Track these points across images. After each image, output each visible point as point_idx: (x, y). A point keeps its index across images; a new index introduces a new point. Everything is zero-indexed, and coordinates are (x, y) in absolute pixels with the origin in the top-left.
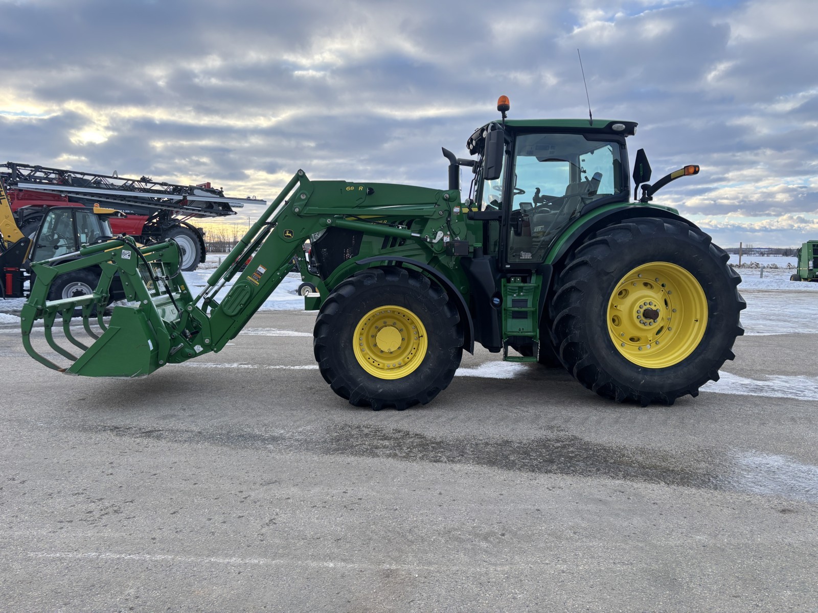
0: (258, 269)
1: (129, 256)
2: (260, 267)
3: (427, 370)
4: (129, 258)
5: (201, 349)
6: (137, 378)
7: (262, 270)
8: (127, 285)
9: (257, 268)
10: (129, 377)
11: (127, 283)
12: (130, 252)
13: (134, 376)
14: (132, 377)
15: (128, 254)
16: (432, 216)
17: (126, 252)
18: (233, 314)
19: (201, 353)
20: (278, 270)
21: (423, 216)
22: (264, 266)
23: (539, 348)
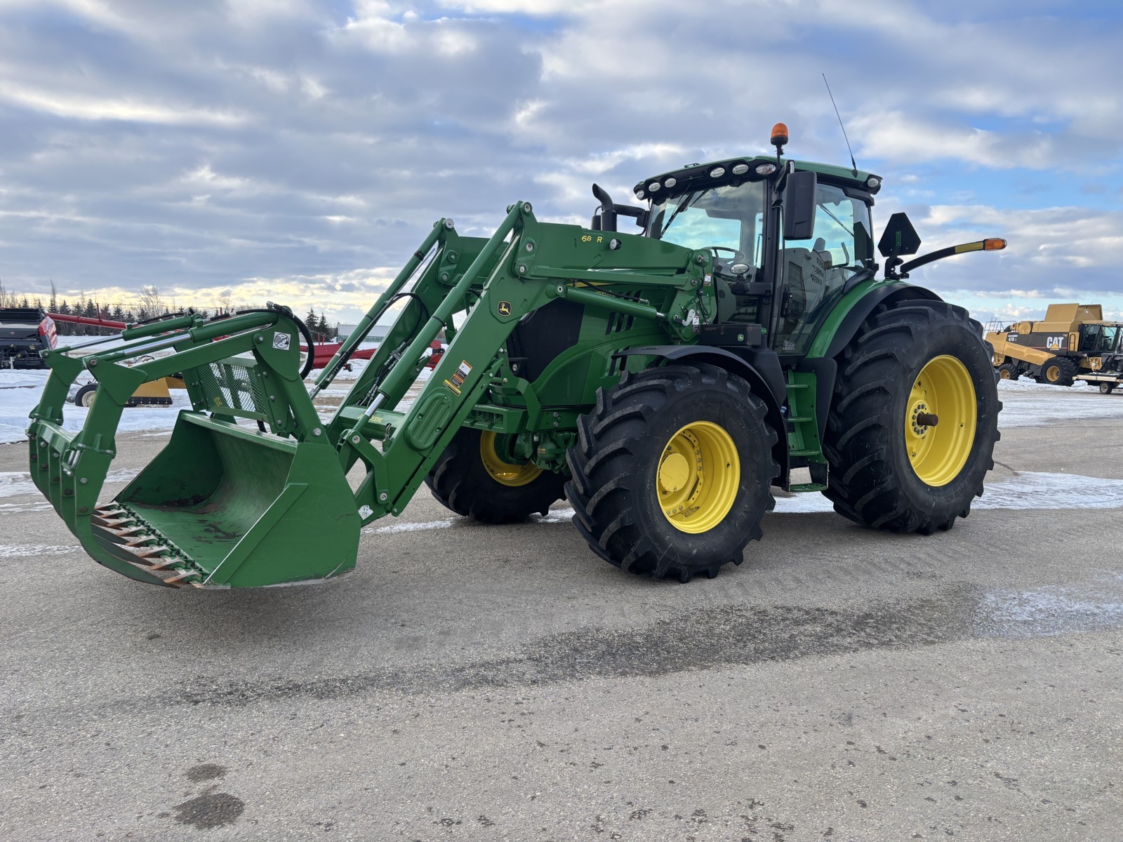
0: (460, 368)
1: (287, 343)
2: (463, 364)
3: (741, 514)
4: (287, 348)
5: (370, 512)
6: (336, 578)
7: (465, 369)
8: (273, 401)
9: (459, 366)
10: (323, 579)
11: (272, 397)
12: (289, 336)
13: (332, 576)
14: (328, 578)
15: (285, 341)
16: (683, 286)
17: (282, 336)
18: (427, 445)
19: (370, 519)
20: (489, 367)
21: (674, 285)
22: (469, 363)
23: (828, 471)
